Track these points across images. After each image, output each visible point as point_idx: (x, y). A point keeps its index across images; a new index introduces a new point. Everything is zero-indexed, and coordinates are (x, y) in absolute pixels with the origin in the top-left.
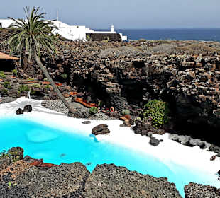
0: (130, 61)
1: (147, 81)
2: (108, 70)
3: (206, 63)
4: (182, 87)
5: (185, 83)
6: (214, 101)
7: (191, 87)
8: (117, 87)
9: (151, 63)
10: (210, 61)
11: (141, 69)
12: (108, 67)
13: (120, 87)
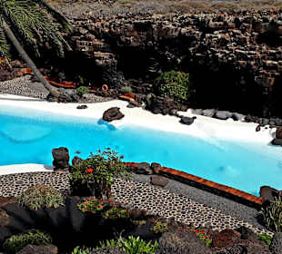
0: (130, 23)
1: (156, 48)
2: (92, 36)
3: (241, 23)
4: (216, 52)
5: (218, 48)
6: (254, 67)
7: (227, 52)
8: (111, 57)
9: (160, 25)
10: (245, 21)
11: (145, 33)
12: (91, 32)
13: (116, 58)
